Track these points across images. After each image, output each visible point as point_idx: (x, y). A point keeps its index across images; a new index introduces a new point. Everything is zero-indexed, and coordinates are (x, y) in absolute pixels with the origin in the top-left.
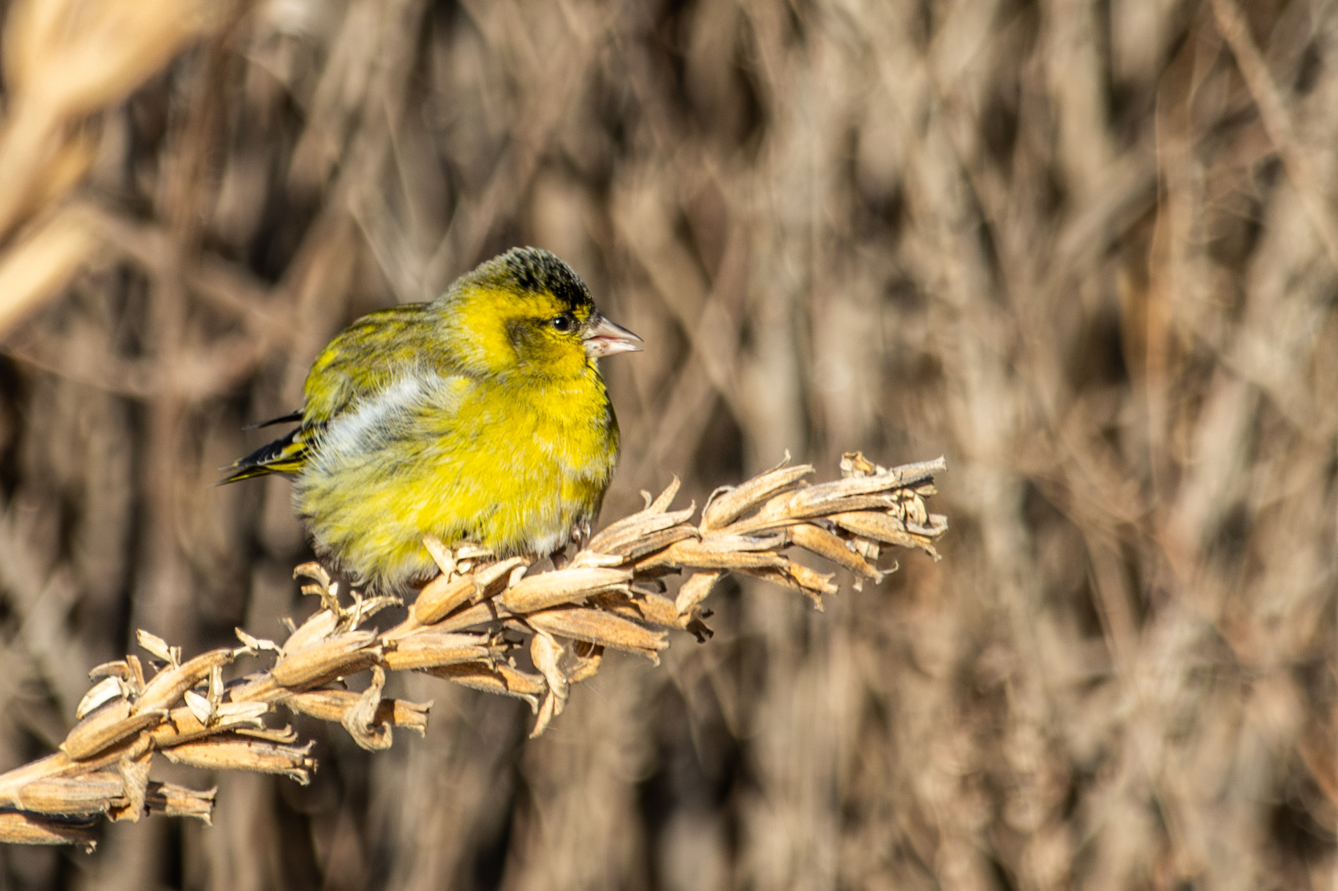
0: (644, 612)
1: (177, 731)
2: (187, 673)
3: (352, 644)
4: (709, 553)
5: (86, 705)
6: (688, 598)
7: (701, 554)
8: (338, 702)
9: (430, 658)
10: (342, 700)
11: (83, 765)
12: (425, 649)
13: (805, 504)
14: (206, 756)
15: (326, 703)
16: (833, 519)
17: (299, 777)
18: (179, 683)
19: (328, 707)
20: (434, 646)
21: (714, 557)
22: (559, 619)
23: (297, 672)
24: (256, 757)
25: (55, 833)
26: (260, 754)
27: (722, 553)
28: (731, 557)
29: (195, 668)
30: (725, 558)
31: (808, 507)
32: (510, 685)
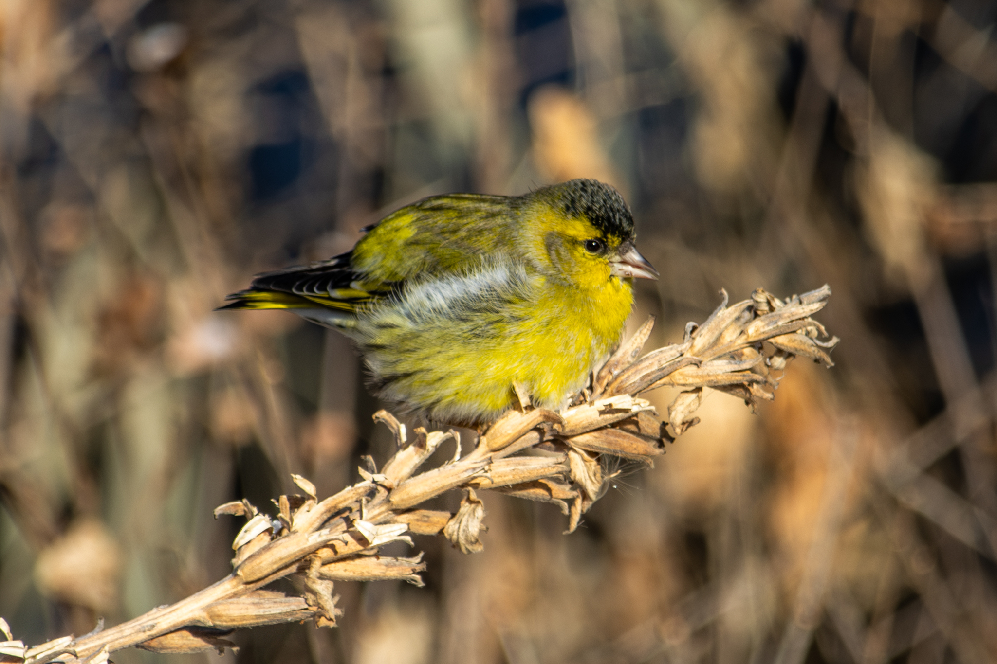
0: (641, 427)
1: (336, 552)
2: (329, 506)
3: (466, 471)
4: (709, 375)
5: (242, 538)
6: (682, 412)
7: (702, 377)
8: (426, 519)
9: (517, 477)
10: (428, 517)
11: (248, 586)
12: (514, 470)
13: (762, 330)
14: (345, 570)
15: (418, 520)
16: (772, 340)
17: (415, 581)
18: (322, 514)
19: (419, 523)
20: (521, 467)
21: (712, 378)
22: (596, 437)
23: (416, 497)
24: (384, 567)
25: (209, 642)
26: (387, 565)
27: (718, 375)
28: (724, 377)
29: (338, 501)
30: (720, 378)
31: (764, 333)
32: (553, 493)
